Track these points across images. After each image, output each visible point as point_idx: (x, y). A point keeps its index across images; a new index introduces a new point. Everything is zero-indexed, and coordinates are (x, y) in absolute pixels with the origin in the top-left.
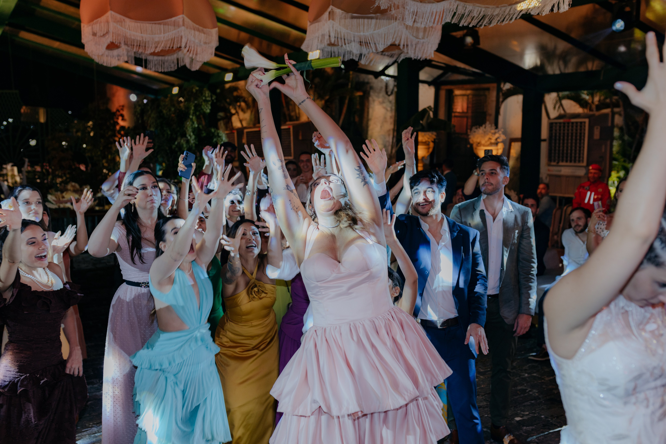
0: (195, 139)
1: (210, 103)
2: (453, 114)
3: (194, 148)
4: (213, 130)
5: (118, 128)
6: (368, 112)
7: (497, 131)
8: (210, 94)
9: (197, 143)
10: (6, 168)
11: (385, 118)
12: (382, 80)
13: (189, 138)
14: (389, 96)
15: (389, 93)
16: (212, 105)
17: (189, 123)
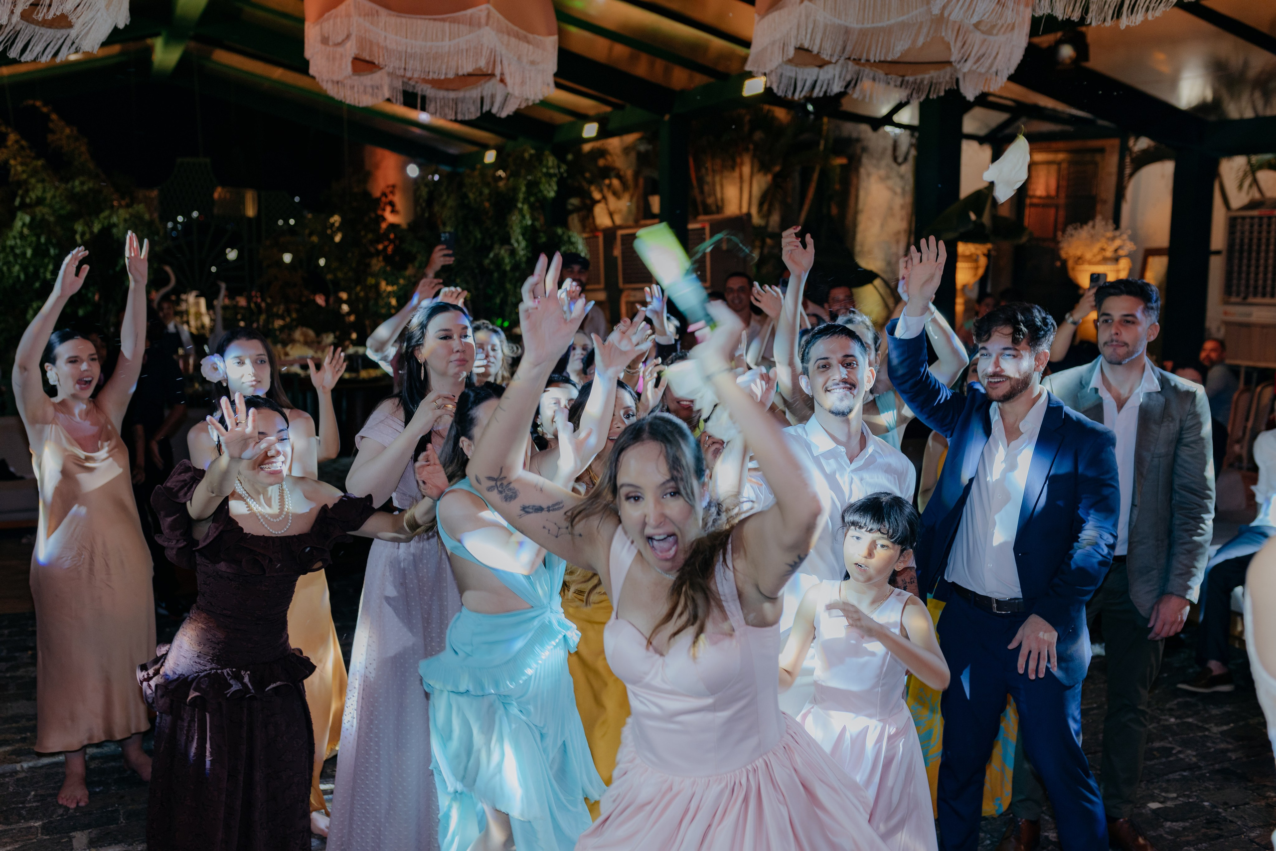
0: (527, 247)
1: (555, 179)
2: (1028, 201)
3: (523, 266)
4: (560, 231)
5: (384, 226)
6: (857, 197)
7: (1117, 233)
8: (556, 162)
9: (530, 255)
10: (186, 301)
11: (890, 208)
12: (887, 133)
13: (516, 245)
14: (900, 164)
15: (900, 160)
16: (559, 184)
17: (515, 218)
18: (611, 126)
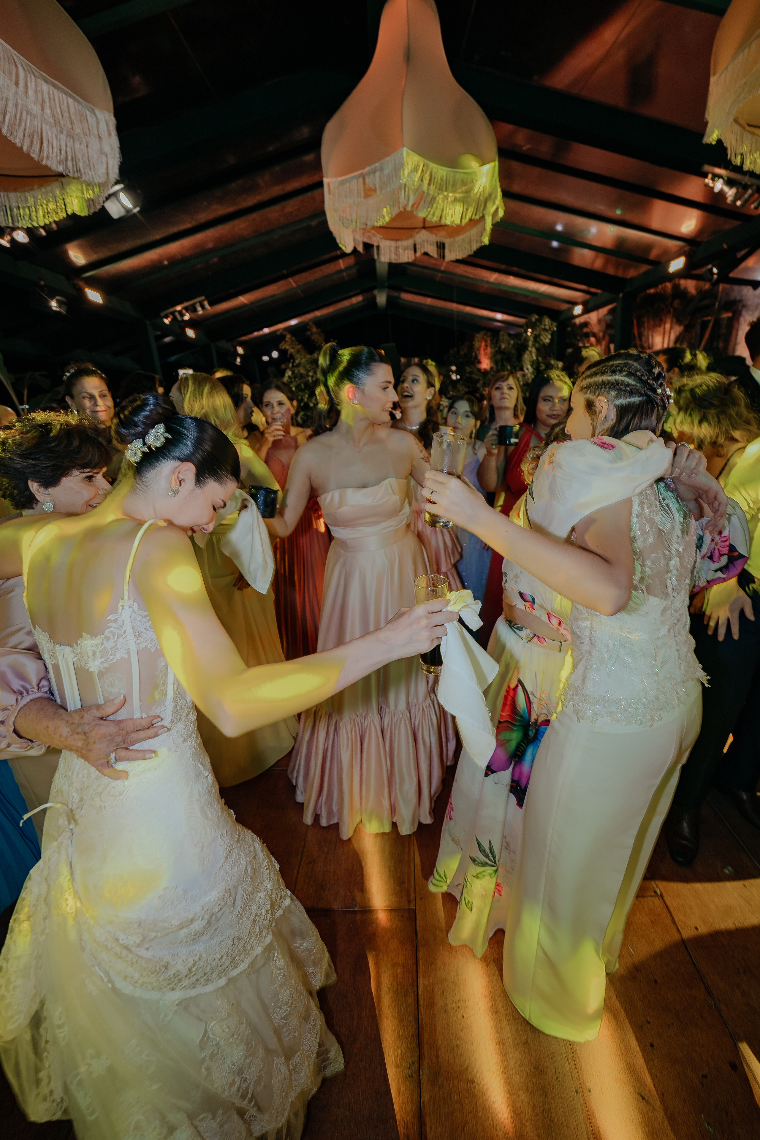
18: (590, 306)
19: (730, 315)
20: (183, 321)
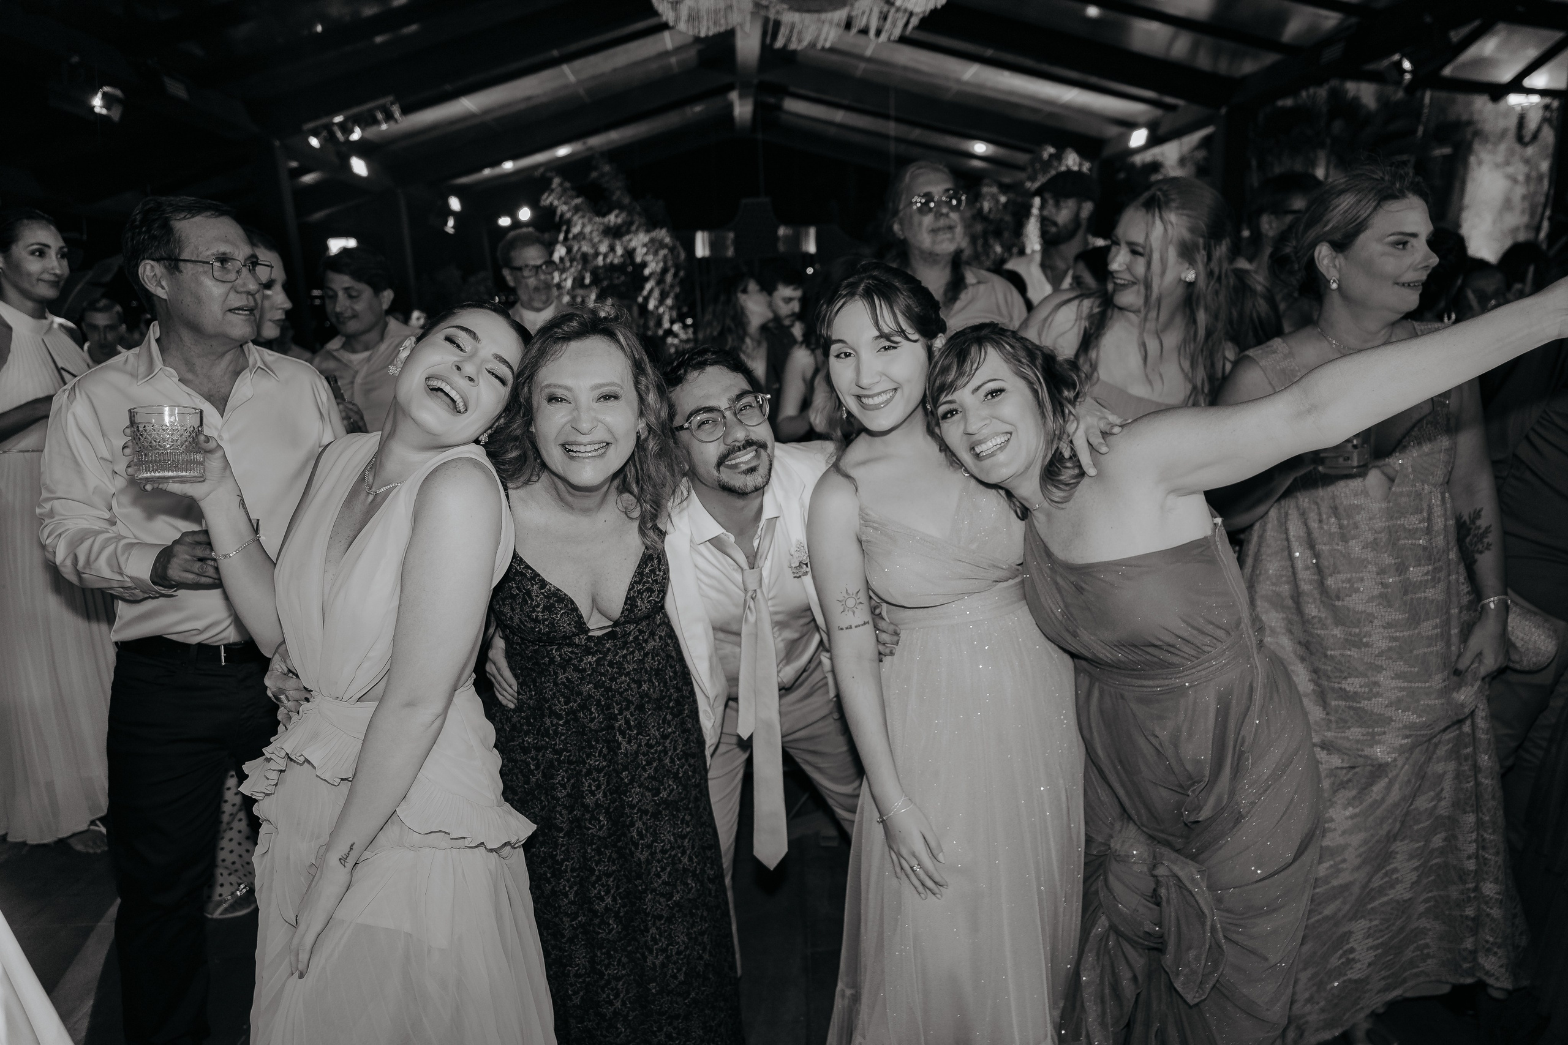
11: (1508, 201)
12: (1512, 104)
14: (1526, 145)
15: (1527, 139)
18: (1162, 131)
19: (1447, 150)
20: (348, 142)
